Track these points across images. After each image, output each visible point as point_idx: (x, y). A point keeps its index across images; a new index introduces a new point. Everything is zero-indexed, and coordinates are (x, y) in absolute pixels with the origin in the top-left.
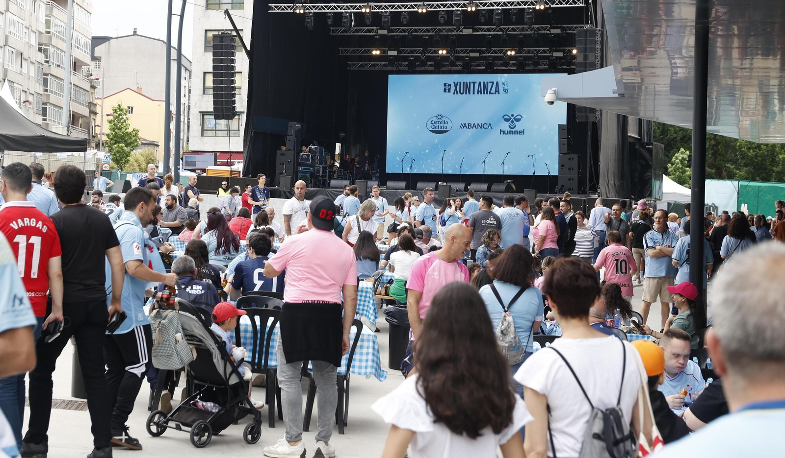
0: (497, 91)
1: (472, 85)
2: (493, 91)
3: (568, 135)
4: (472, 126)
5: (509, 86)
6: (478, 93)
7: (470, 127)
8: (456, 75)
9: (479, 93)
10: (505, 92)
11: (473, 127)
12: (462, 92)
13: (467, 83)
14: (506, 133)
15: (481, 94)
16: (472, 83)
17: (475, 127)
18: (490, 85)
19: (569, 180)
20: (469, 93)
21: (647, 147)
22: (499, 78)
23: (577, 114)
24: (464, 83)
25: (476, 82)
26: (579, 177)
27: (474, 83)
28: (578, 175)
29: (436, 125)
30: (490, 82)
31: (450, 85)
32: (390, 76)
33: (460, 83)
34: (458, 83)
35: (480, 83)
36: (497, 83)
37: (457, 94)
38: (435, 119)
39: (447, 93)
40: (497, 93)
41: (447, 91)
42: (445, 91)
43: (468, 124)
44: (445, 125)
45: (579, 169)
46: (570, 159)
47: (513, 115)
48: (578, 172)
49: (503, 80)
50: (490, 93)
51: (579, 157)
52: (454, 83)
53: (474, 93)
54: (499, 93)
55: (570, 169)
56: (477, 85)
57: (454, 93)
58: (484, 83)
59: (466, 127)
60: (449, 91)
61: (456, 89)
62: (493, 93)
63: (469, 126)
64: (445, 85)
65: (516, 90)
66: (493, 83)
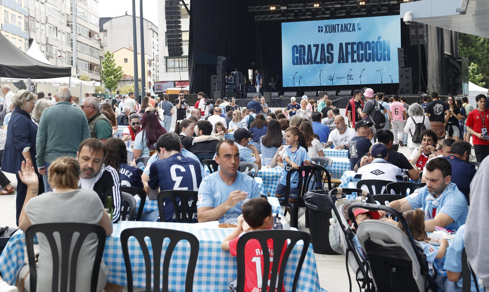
0: (354, 30)
1: (337, 26)
2: (351, 29)
3: (404, 55)
5: (362, 26)
6: (341, 32)
8: (326, 21)
10: (359, 29)
12: (330, 31)
13: (333, 25)
15: (343, 32)
18: (349, 26)
19: (407, 85)
20: (335, 32)
21: (458, 60)
22: (355, 21)
23: (411, 40)
24: (331, 25)
25: (339, 25)
26: (413, 83)
27: (338, 25)
28: (413, 81)
30: (349, 24)
31: (322, 27)
32: (282, 24)
33: (329, 25)
34: (327, 25)
35: (342, 25)
36: (354, 24)
37: (327, 33)
39: (321, 33)
41: (320, 31)
42: (319, 31)
45: (413, 77)
46: (406, 71)
48: (413, 79)
49: (357, 22)
50: (349, 31)
51: (412, 69)
52: (325, 25)
53: (338, 32)
54: (355, 31)
55: (406, 78)
56: (340, 26)
57: (325, 33)
58: (345, 24)
60: (322, 31)
61: (326, 30)
62: (351, 31)
64: (319, 27)
65: (367, 28)
66: (350, 24)
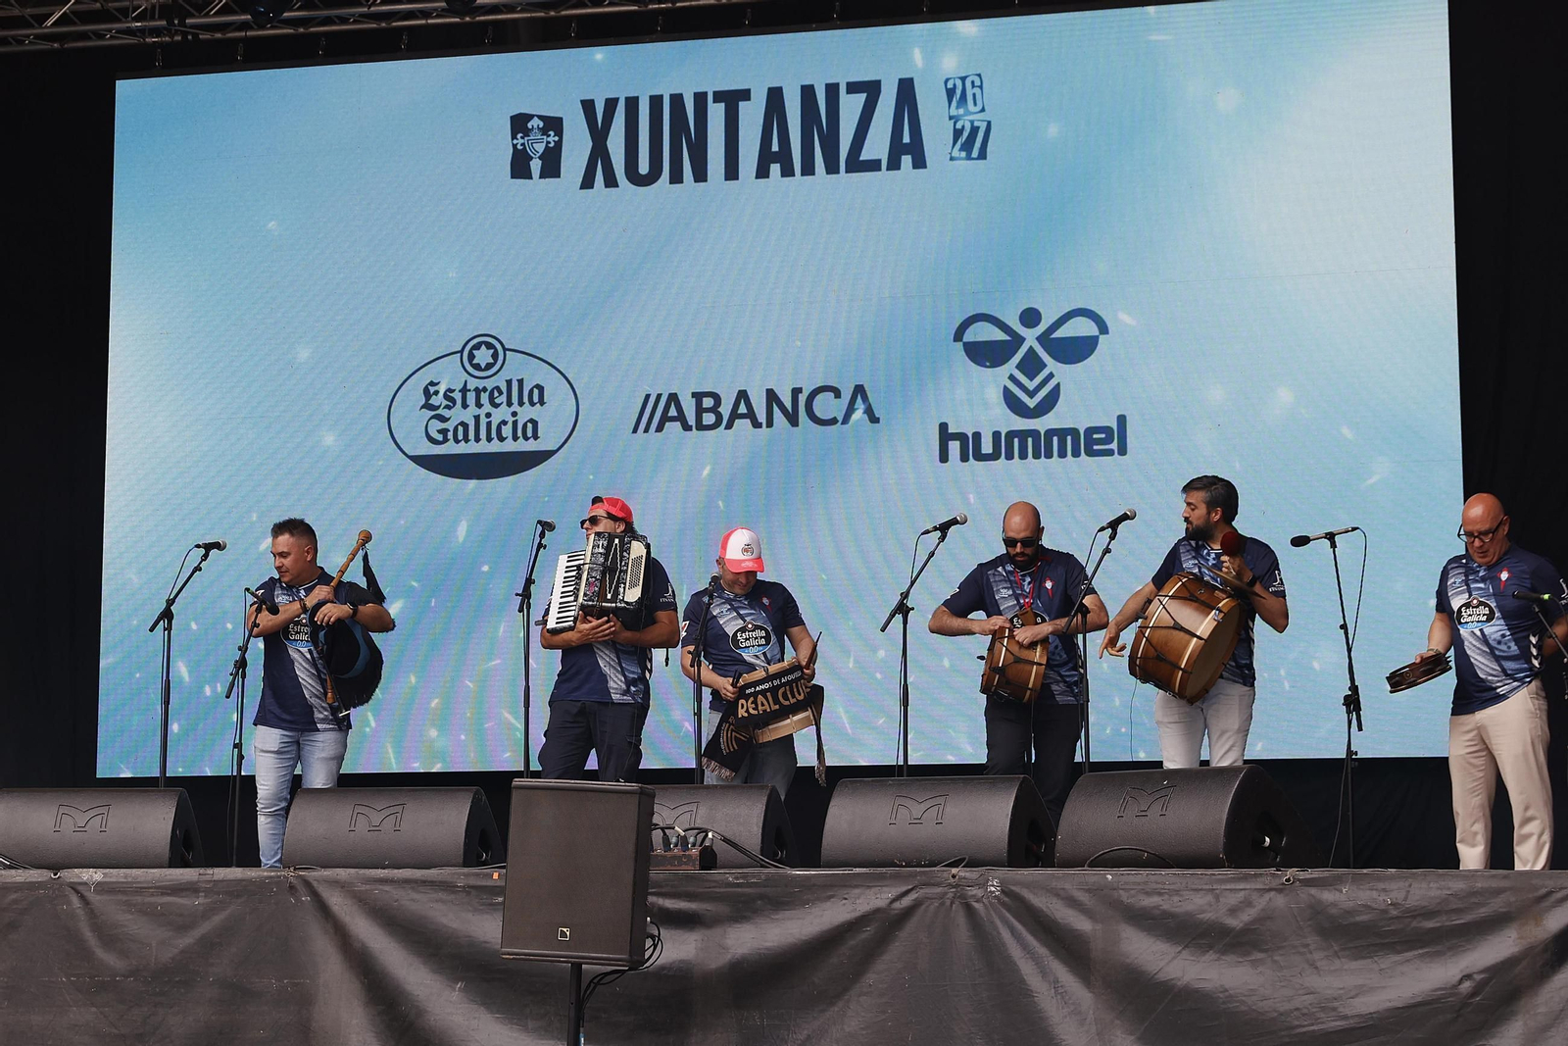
0: (908, 148)
1: (716, 113)
2: (877, 145)
4: (725, 410)
5: (997, 105)
6: (762, 172)
7: (709, 419)
8: (599, 54)
9: (775, 169)
10: (968, 147)
11: (735, 415)
12: (644, 168)
13: (677, 100)
14: (987, 447)
15: (788, 171)
16: (719, 96)
17: (751, 415)
18: (851, 107)
20: (700, 175)
22: (918, 56)
24: (656, 102)
25: (745, 95)
27: (732, 99)
29: (457, 415)
30: (853, 88)
31: (554, 124)
32: (127, 91)
33: (632, 104)
34: (611, 104)
35: (775, 96)
36: (906, 88)
37: (611, 181)
38: (450, 375)
39: (537, 185)
40: (906, 160)
41: (536, 165)
42: (520, 167)
43: (698, 397)
44: (526, 413)
47: (1030, 317)
49: (950, 65)
50: (856, 165)
52: (588, 106)
53: (732, 172)
54: (920, 163)
56: (751, 116)
57: (588, 183)
58: (808, 92)
59: (681, 418)
60: (552, 166)
61: (599, 152)
62: (874, 166)
63: (700, 411)
64: (519, 123)
65: (1053, 130)
66: (872, 89)
